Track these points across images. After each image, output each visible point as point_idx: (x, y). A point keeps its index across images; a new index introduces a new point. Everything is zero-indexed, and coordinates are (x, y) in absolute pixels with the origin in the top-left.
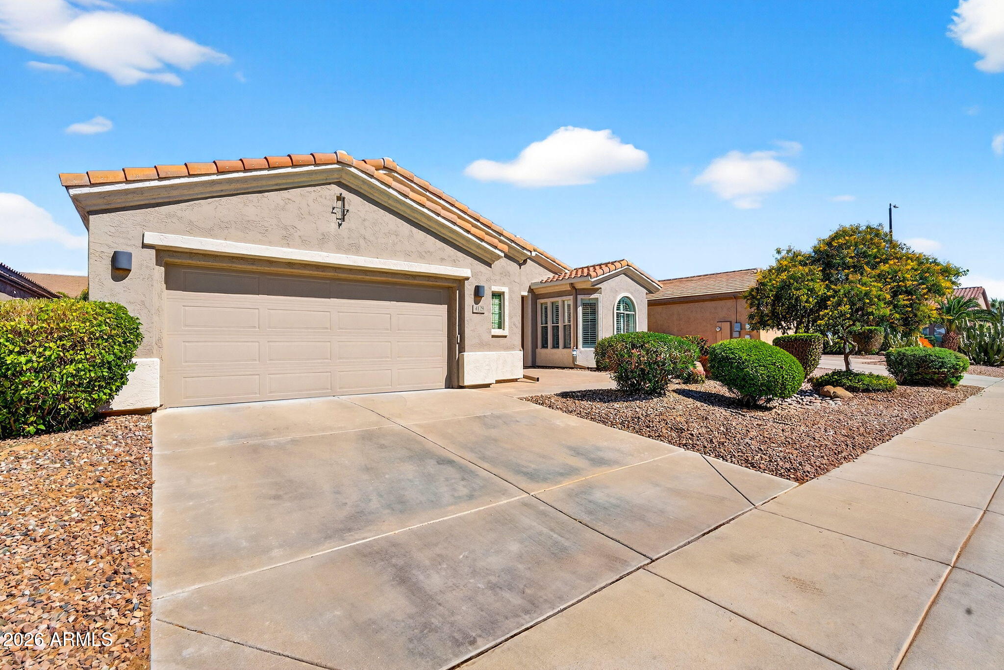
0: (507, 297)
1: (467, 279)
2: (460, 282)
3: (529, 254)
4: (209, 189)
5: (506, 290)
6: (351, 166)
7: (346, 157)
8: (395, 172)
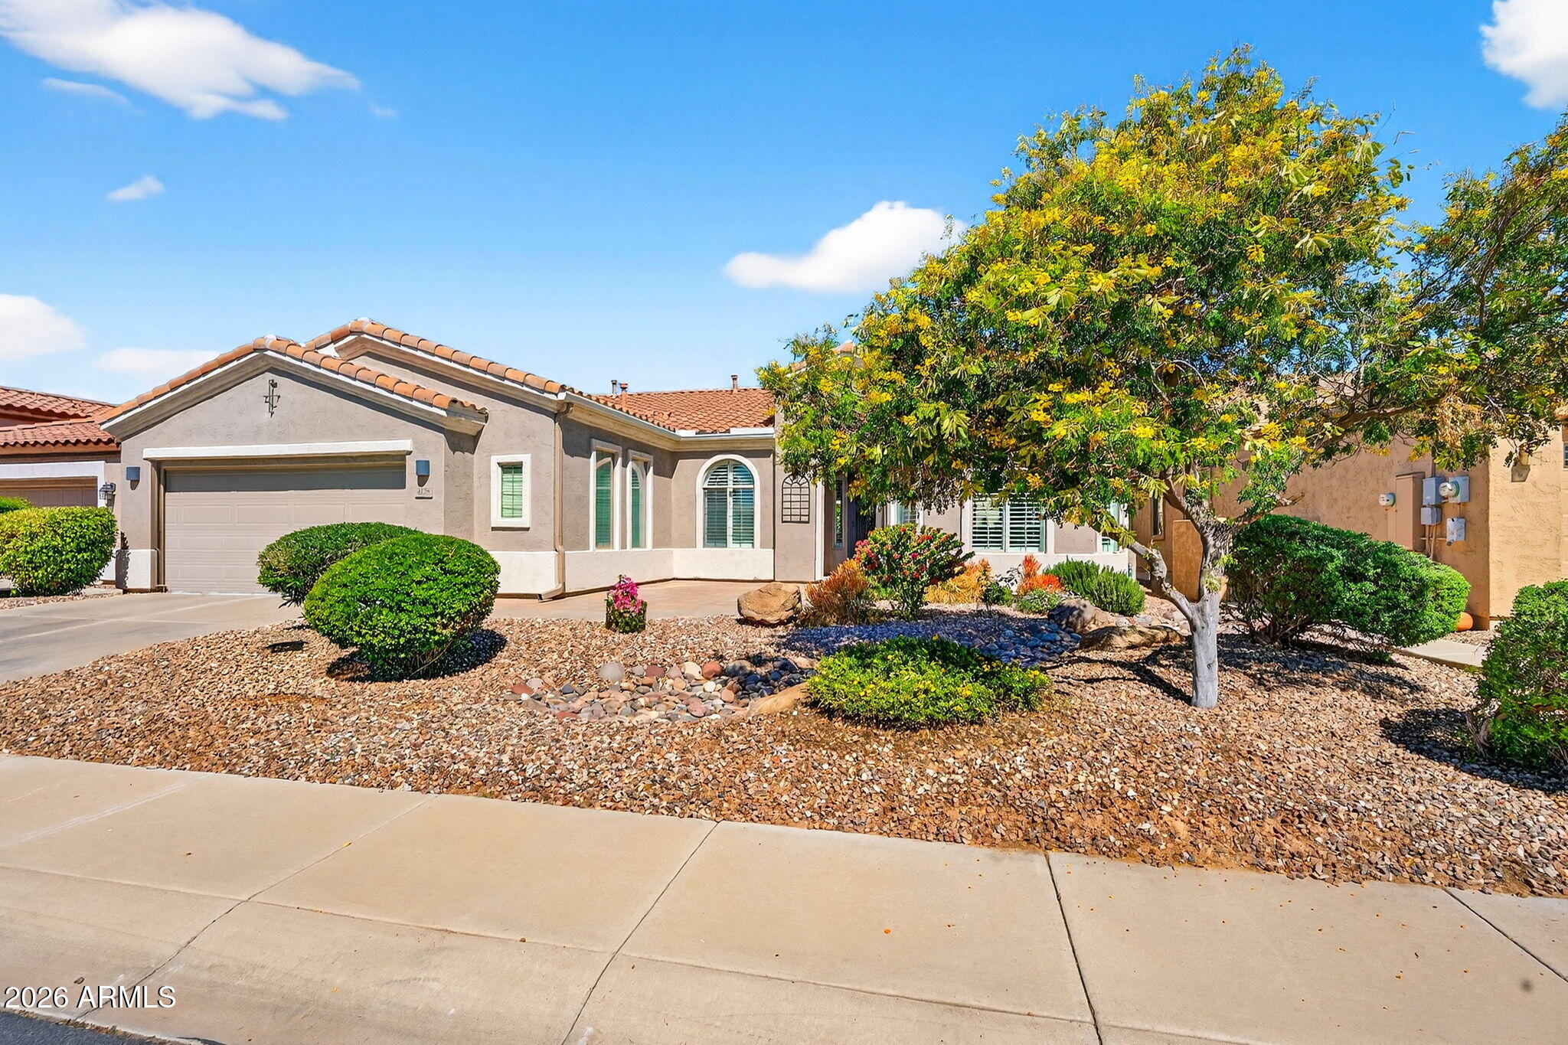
0: (526, 469)
1: (410, 453)
2: (398, 460)
3: (554, 398)
5: (525, 459)
6: (267, 350)
7: (261, 342)
8: (363, 333)
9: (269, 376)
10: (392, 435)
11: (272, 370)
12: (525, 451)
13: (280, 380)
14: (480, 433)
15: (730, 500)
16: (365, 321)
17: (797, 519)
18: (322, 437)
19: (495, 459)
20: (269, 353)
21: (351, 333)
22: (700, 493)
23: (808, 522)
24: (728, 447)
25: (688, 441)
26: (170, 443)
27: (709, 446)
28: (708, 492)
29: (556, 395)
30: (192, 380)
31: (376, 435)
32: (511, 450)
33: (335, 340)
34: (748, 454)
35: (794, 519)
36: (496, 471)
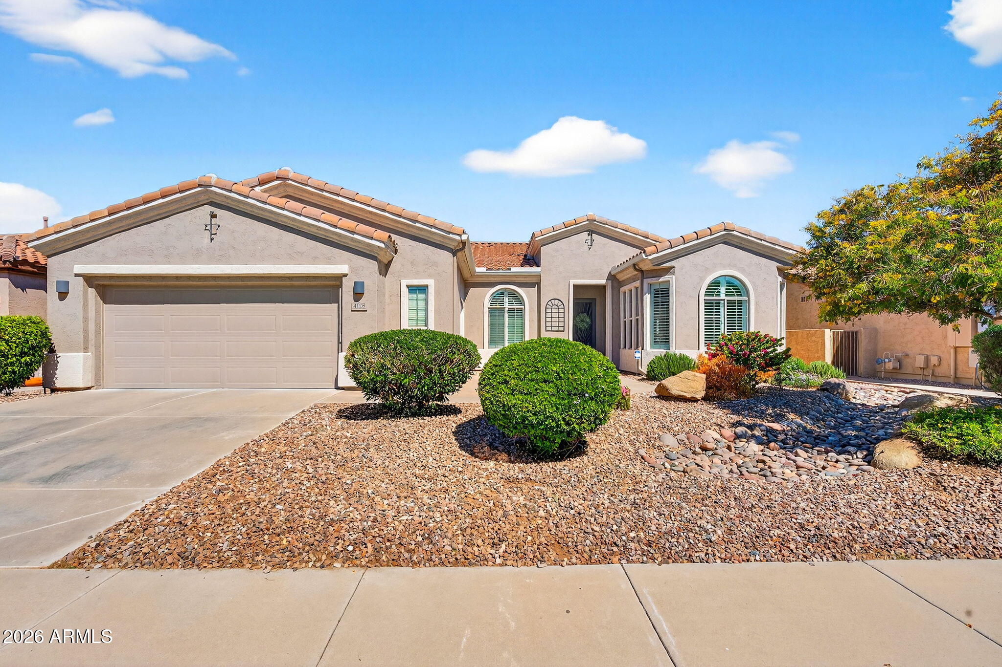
0: (431, 291)
1: (346, 275)
2: (337, 280)
3: (458, 238)
4: (109, 228)
5: (430, 282)
6: (211, 186)
7: (204, 179)
8: (289, 179)
9: (208, 209)
10: (329, 261)
11: (212, 204)
12: (430, 276)
13: (217, 211)
14: (390, 262)
15: (506, 315)
16: (289, 170)
17: (556, 329)
18: (262, 260)
19: (405, 283)
20: (213, 189)
21: (278, 178)
22: (486, 311)
23: (563, 331)
24: (507, 280)
25: (482, 276)
26: (103, 260)
27: (493, 279)
28: (491, 310)
29: (460, 235)
30: (131, 208)
31: (315, 260)
32: (417, 275)
33: (261, 184)
34: (521, 285)
35: (554, 329)
36: (405, 290)
